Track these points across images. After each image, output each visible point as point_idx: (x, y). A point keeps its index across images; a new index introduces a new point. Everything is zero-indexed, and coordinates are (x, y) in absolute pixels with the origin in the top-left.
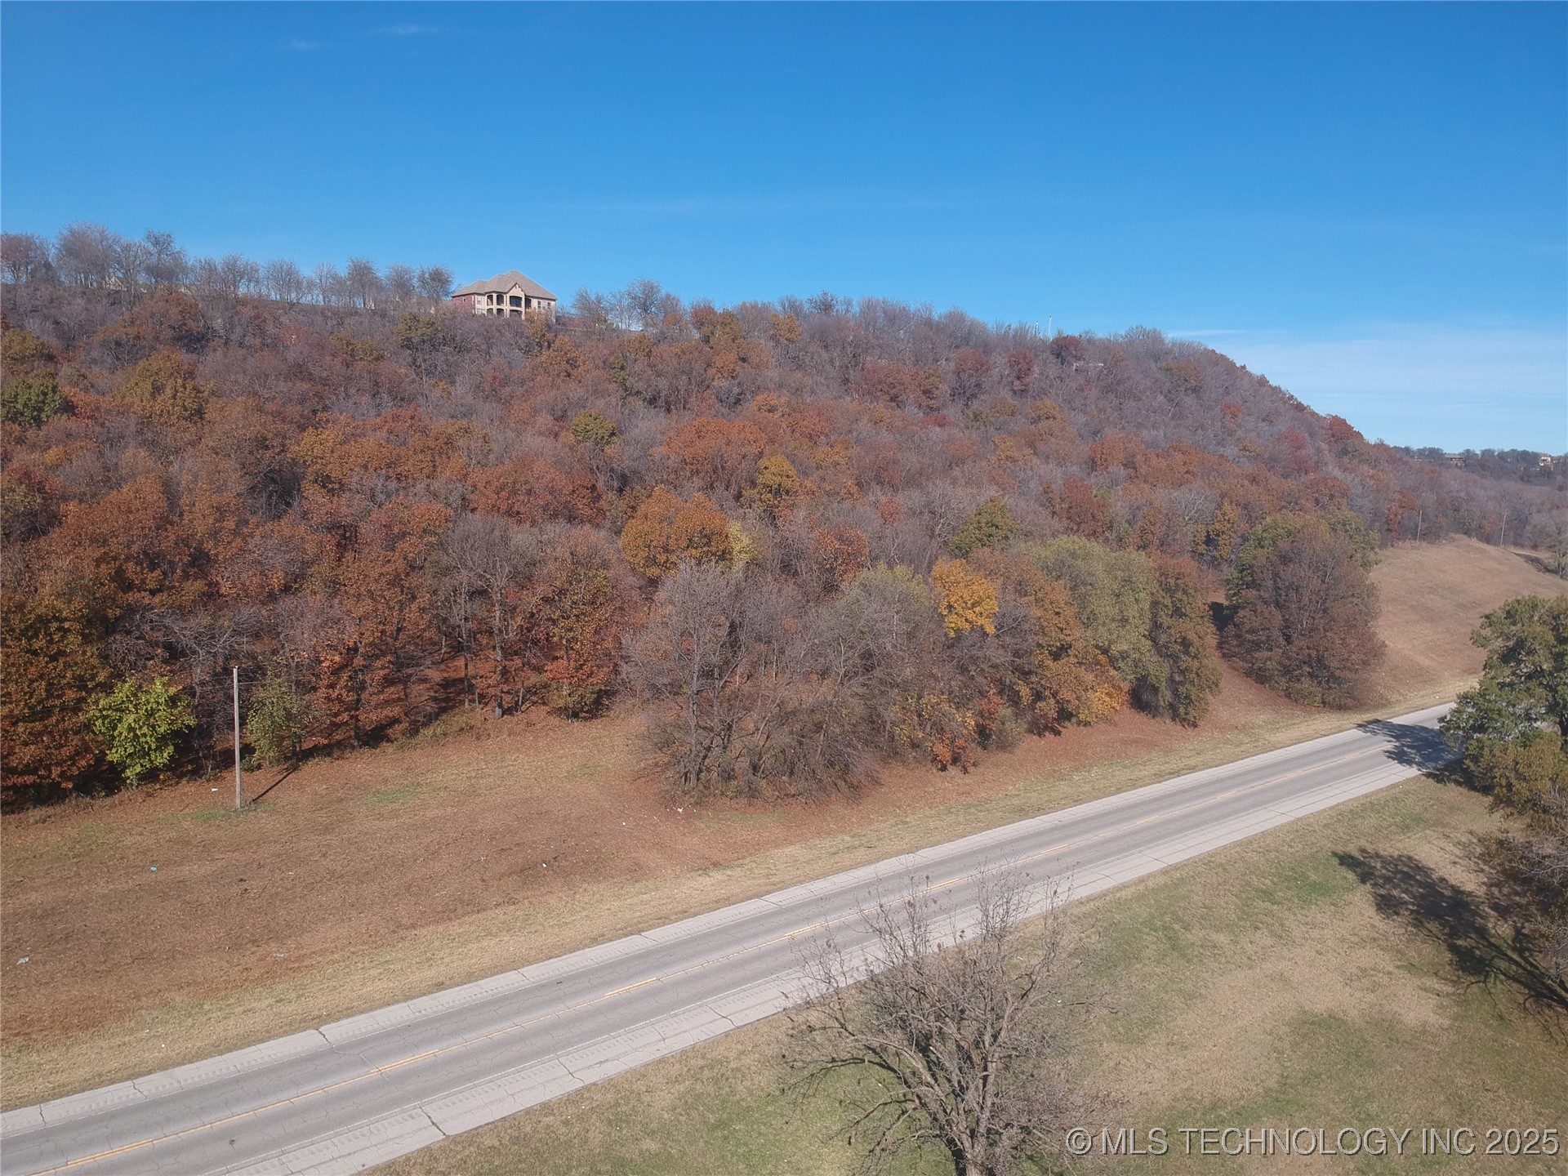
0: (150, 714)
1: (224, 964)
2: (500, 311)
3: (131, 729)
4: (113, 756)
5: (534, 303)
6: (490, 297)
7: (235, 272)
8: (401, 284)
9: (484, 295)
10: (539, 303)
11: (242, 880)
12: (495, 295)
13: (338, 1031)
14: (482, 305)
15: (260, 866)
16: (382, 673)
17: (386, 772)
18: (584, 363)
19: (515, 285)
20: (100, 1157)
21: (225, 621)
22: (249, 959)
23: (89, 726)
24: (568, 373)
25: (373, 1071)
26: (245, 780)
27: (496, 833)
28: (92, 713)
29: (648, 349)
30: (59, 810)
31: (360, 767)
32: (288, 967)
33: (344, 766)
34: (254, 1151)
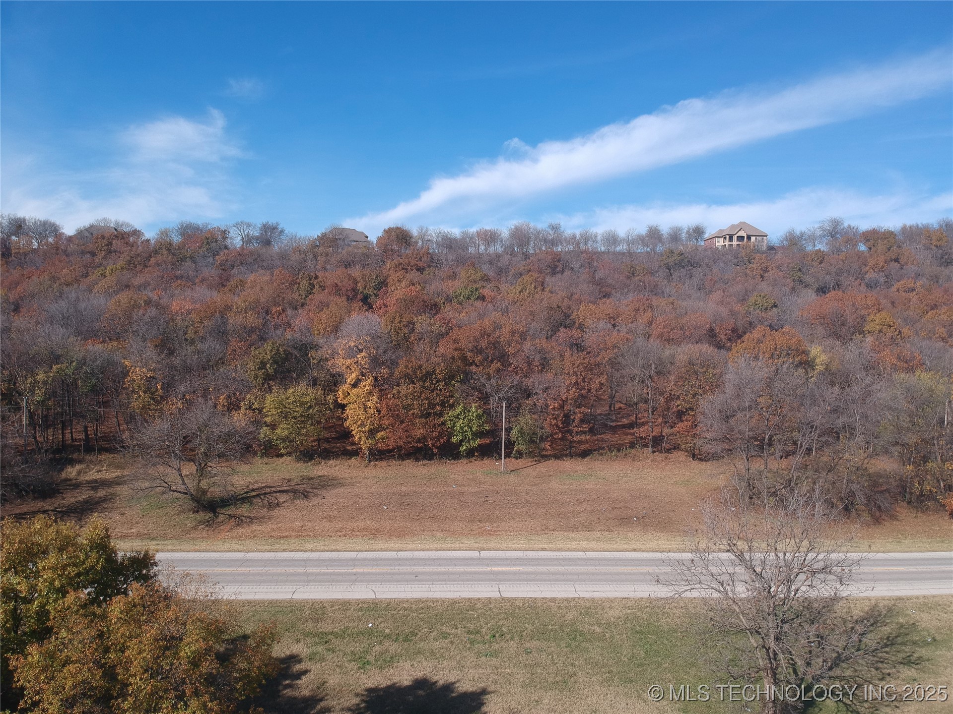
1: (464, 526)
2: (730, 245)
4: (454, 440)
5: (753, 239)
6: (725, 238)
7: (585, 238)
8: (675, 236)
9: (722, 237)
10: (756, 239)
11: (487, 497)
12: (727, 237)
14: (720, 243)
17: (578, 468)
18: (772, 269)
19: (740, 230)
20: (367, 569)
21: (507, 382)
22: (475, 527)
23: (444, 424)
24: (761, 275)
25: (489, 569)
26: (513, 463)
27: (617, 500)
28: (446, 418)
29: (821, 257)
30: (432, 462)
31: (568, 464)
32: (489, 533)
33: (559, 463)
34: (422, 581)
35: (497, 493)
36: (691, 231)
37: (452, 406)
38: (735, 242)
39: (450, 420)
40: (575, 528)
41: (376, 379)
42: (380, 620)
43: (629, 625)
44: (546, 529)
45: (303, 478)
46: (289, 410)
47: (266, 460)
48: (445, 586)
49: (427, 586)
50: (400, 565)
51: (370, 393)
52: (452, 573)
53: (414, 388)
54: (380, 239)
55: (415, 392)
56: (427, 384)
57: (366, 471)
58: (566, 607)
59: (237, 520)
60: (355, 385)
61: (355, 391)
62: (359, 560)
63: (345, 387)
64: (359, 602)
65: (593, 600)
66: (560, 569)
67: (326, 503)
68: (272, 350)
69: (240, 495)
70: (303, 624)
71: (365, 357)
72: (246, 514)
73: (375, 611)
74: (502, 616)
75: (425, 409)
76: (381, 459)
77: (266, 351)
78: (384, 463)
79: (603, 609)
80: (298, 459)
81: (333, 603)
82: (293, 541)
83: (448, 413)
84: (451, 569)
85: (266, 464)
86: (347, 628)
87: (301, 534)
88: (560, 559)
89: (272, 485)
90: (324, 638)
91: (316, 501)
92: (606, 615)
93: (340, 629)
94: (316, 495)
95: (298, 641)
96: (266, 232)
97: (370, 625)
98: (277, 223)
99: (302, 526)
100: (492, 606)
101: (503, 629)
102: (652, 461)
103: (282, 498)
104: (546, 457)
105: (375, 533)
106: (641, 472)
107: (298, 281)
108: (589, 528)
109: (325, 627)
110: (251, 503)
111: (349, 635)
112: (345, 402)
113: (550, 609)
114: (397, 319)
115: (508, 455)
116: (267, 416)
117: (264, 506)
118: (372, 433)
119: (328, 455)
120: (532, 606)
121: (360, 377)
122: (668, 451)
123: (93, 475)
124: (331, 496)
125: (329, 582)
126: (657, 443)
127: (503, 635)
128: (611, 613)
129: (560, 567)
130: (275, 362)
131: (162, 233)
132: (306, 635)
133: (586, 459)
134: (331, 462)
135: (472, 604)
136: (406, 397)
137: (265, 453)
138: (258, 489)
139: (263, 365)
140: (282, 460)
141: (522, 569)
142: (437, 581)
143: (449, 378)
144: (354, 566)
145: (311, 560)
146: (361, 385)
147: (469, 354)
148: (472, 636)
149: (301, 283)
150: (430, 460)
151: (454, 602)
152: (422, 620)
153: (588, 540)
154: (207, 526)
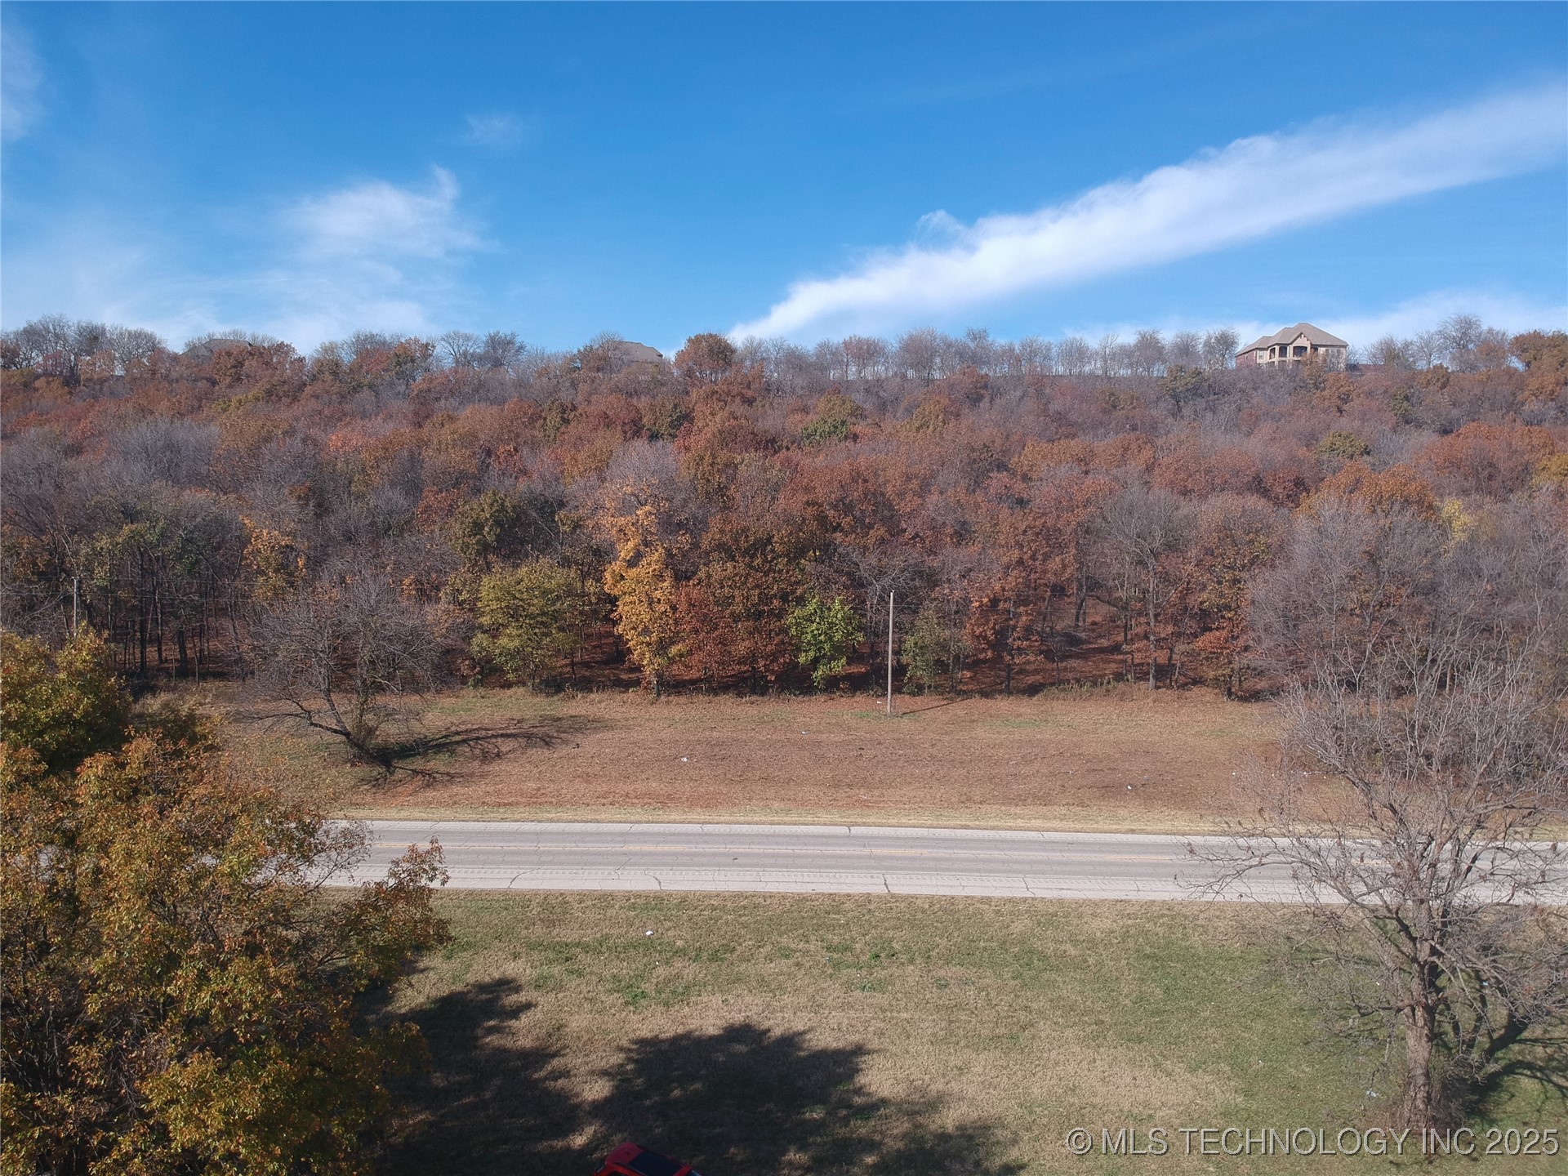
0: (831, 626)
2: (1282, 363)
3: (814, 636)
4: (802, 658)
5: (1322, 350)
6: (1273, 351)
8: (1184, 348)
9: (1266, 349)
10: (1327, 351)
11: (861, 749)
12: (1277, 348)
13: (864, 831)
14: (1264, 358)
17: (1022, 710)
18: (1359, 396)
19: (1300, 335)
20: (645, 848)
21: (898, 561)
22: (841, 794)
23: (785, 630)
24: (1338, 408)
25: (866, 851)
26: (906, 701)
27: (1094, 758)
28: (790, 620)
29: (1443, 379)
30: (766, 698)
31: (1003, 705)
32: (866, 805)
33: (990, 703)
34: (745, 865)
35: (879, 743)
36: (1213, 340)
38: (1290, 356)
39: (796, 624)
40: (1020, 800)
41: (668, 551)
42: (668, 924)
43: (1131, 945)
44: (967, 801)
45: (544, 718)
46: (521, 603)
47: (482, 691)
48: (786, 874)
49: (754, 873)
50: (706, 842)
51: (660, 577)
52: (798, 856)
53: (735, 567)
54: (681, 356)
55: (736, 575)
56: (758, 561)
57: (652, 709)
58: (1011, 913)
59: (427, 777)
60: (632, 563)
61: (633, 572)
62: (634, 834)
63: (617, 566)
64: (628, 896)
65: (1061, 902)
66: (997, 854)
67: (582, 754)
68: (492, 505)
69: (433, 740)
70: (526, 928)
71: (651, 514)
72: (442, 769)
73: (659, 910)
74: (892, 923)
75: (753, 605)
76: (679, 693)
77: (482, 507)
78: (683, 699)
79: (1080, 917)
80: (537, 690)
81: (582, 896)
82: (522, 810)
83: (793, 613)
84: (798, 850)
85: (483, 697)
86: (607, 937)
87: (536, 801)
88: (996, 841)
89: (489, 727)
90: (564, 953)
91: (564, 751)
92: (1087, 926)
93: (594, 938)
94: (566, 742)
95: (516, 956)
96: (494, 348)
97: (649, 933)
98: (513, 335)
99: (539, 789)
100: (872, 907)
101: (894, 945)
102: (1154, 702)
103: (506, 746)
104: (966, 694)
105: (664, 801)
106: (1136, 716)
107: (543, 414)
108: (1045, 800)
109: (569, 934)
110: (452, 753)
111: (608, 948)
112: (616, 592)
113: (981, 914)
114: (708, 459)
115: (897, 690)
116: (482, 614)
117: (474, 757)
118: (662, 647)
119: (586, 685)
120: (947, 909)
121: (642, 548)
122: (1183, 686)
124: (590, 743)
125: (578, 864)
126: (1163, 674)
127: (893, 955)
128: (1095, 924)
129: (997, 852)
130: (498, 523)
131: (326, 350)
132: (532, 946)
133: (1036, 697)
134: (593, 696)
135: (836, 903)
136: (721, 584)
137: (481, 680)
138: (466, 731)
139: (477, 527)
140: (509, 692)
141: (926, 852)
142: (772, 866)
143: (797, 552)
144: (625, 842)
145: (549, 833)
146: (644, 562)
147: (831, 513)
148: (835, 956)
149: (549, 418)
150: (762, 695)
151: (802, 899)
152: (745, 926)
153: (1044, 817)
154: (374, 786)
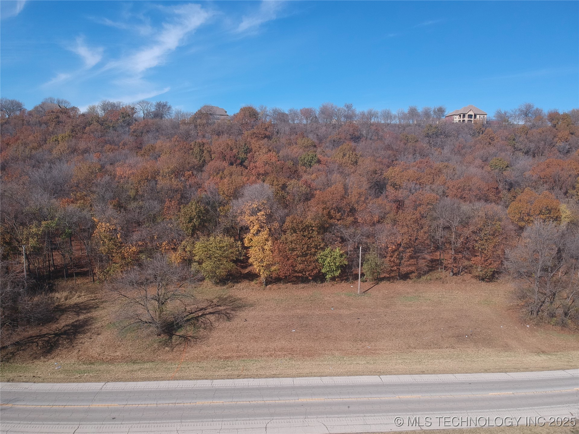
0: (335, 259)
1: (351, 345)
2: (464, 121)
3: (329, 263)
4: (323, 271)
5: (478, 116)
6: (460, 116)
7: (371, 115)
8: (427, 114)
9: (458, 115)
10: (480, 116)
11: (358, 318)
12: (462, 115)
13: (387, 379)
14: (457, 119)
15: (364, 315)
16: (409, 254)
19: (470, 110)
21: (358, 231)
22: (359, 346)
23: (317, 260)
24: (489, 143)
25: (397, 397)
26: (362, 285)
27: (448, 320)
28: (319, 256)
29: (525, 130)
30: (308, 285)
33: (393, 285)
34: (355, 412)
36: (436, 110)
37: (323, 249)
39: (322, 258)
41: (270, 230)
46: (212, 253)
48: (374, 418)
49: (362, 418)
51: (267, 240)
52: (373, 403)
53: (297, 236)
54: (238, 114)
55: (297, 239)
56: (306, 233)
57: (266, 293)
60: (256, 234)
61: (256, 238)
63: (249, 236)
67: (249, 325)
68: (196, 208)
71: (263, 215)
72: (194, 335)
75: (304, 251)
76: (274, 284)
77: (192, 209)
80: (216, 284)
83: (320, 253)
91: (241, 323)
96: (159, 108)
98: (166, 102)
102: (455, 283)
104: (382, 280)
106: (452, 293)
108: (438, 345)
110: (194, 325)
112: (249, 245)
116: (196, 256)
118: (268, 267)
121: (260, 229)
123: (75, 300)
130: (199, 217)
131: (91, 109)
134: (239, 285)
136: (292, 243)
139: (191, 220)
140: (204, 284)
141: (420, 396)
146: (261, 234)
147: (332, 211)
149: (194, 149)
150: (306, 284)
154: (169, 346)
